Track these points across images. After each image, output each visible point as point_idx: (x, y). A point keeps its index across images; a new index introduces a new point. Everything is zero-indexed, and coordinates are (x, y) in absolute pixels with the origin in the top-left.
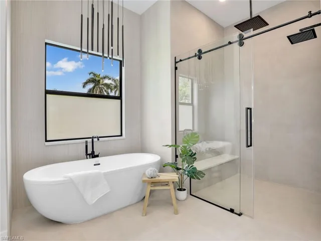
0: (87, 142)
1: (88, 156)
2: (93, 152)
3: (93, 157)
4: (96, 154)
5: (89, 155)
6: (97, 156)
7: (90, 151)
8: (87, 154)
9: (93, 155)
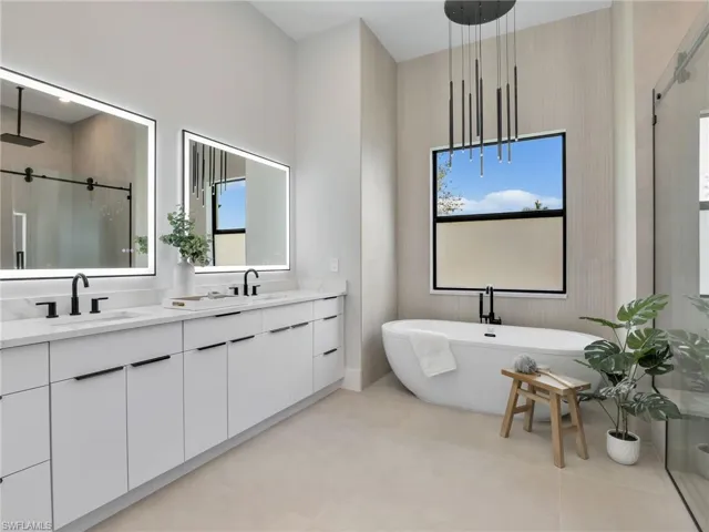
0: (481, 295)
1: (484, 319)
2: (492, 314)
3: (491, 323)
4: (496, 318)
5: (486, 317)
6: (499, 322)
7: (486, 312)
8: (481, 316)
9: (492, 319)
